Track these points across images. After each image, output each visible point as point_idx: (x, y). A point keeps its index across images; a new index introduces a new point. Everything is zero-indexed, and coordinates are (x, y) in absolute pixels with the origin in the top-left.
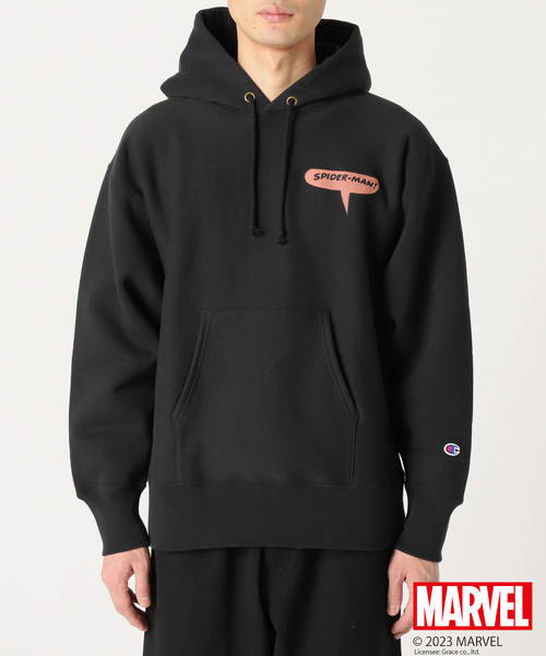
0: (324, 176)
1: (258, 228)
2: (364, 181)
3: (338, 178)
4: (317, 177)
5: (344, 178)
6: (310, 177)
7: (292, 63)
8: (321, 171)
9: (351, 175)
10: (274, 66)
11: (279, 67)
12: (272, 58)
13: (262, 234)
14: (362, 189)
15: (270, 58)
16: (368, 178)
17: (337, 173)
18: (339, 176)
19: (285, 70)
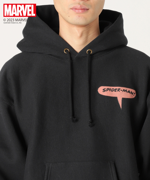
0: (108, 89)
1: (75, 118)
2: (129, 92)
3: (115, 90)
4: (104, 90)
5: (118, 90)
6: (101, 90)
7: (88, 33)
8: (106, 87)
9: (122, 88)
10: (79, 35)
11: (81, 35)
12: (78, 31)
13: (77, 121)
14: (128, 96)
15: (77, 31)
16: (131, 90)
17: (115, 88)
18: (116, 89)
19: (84, 36)
